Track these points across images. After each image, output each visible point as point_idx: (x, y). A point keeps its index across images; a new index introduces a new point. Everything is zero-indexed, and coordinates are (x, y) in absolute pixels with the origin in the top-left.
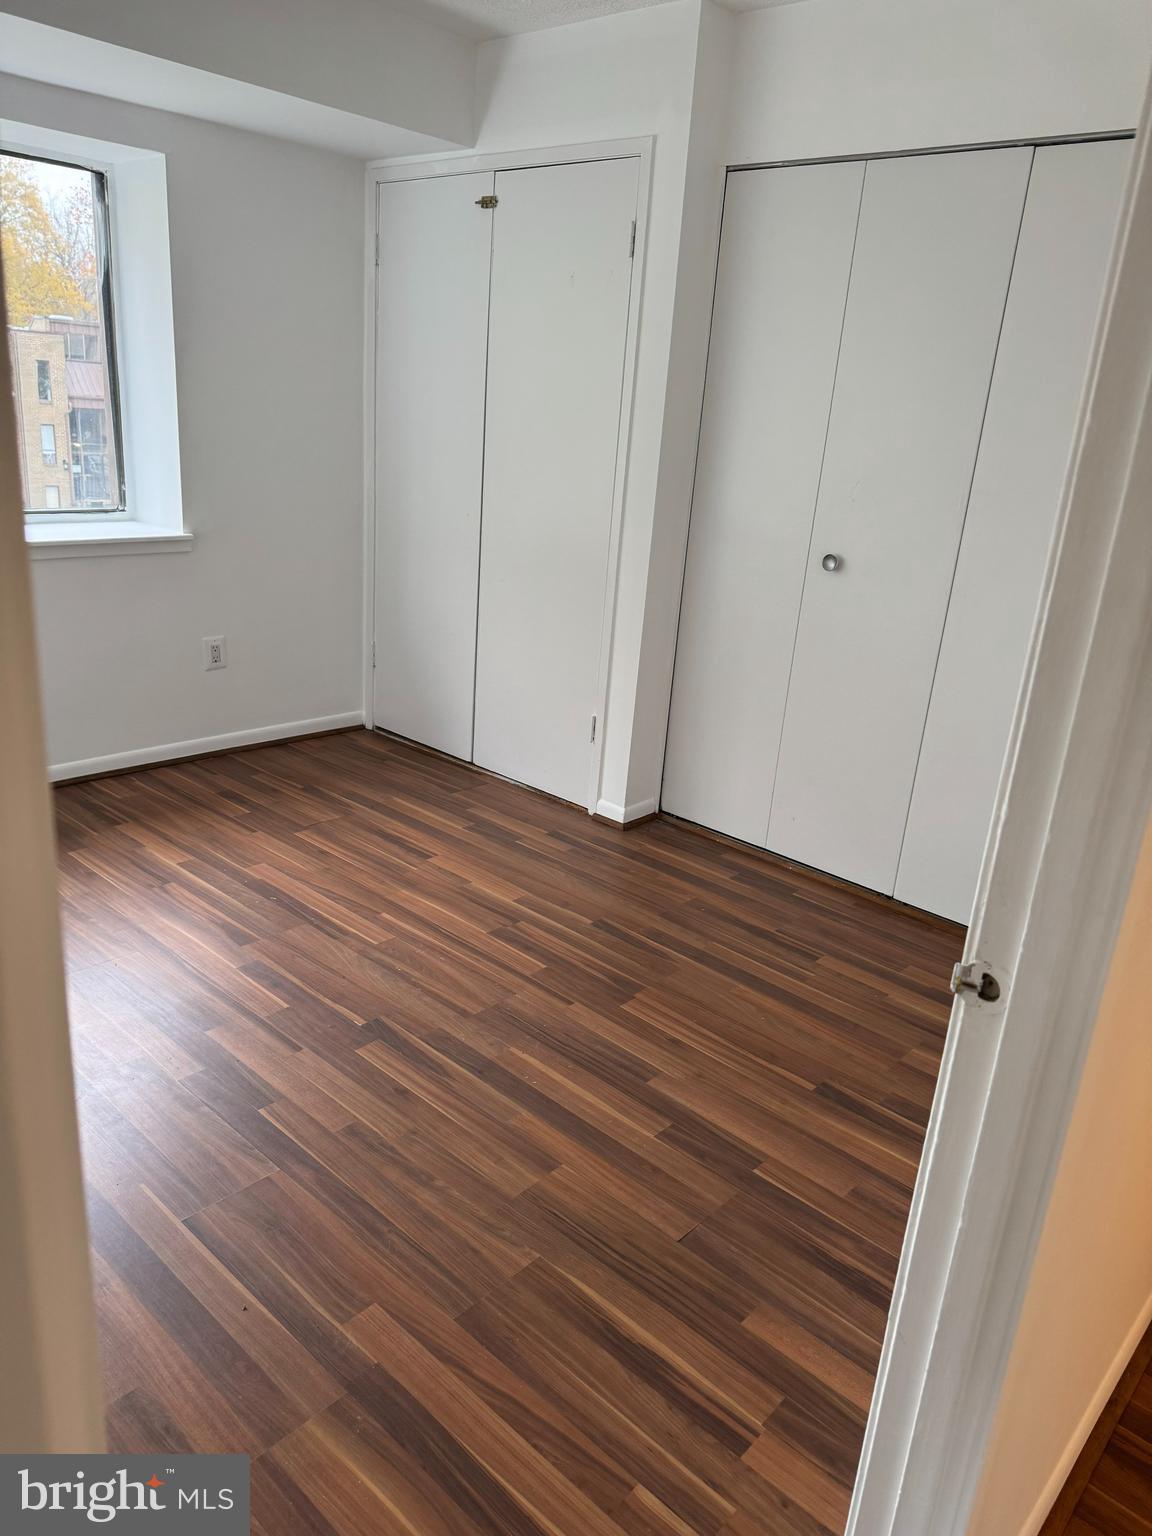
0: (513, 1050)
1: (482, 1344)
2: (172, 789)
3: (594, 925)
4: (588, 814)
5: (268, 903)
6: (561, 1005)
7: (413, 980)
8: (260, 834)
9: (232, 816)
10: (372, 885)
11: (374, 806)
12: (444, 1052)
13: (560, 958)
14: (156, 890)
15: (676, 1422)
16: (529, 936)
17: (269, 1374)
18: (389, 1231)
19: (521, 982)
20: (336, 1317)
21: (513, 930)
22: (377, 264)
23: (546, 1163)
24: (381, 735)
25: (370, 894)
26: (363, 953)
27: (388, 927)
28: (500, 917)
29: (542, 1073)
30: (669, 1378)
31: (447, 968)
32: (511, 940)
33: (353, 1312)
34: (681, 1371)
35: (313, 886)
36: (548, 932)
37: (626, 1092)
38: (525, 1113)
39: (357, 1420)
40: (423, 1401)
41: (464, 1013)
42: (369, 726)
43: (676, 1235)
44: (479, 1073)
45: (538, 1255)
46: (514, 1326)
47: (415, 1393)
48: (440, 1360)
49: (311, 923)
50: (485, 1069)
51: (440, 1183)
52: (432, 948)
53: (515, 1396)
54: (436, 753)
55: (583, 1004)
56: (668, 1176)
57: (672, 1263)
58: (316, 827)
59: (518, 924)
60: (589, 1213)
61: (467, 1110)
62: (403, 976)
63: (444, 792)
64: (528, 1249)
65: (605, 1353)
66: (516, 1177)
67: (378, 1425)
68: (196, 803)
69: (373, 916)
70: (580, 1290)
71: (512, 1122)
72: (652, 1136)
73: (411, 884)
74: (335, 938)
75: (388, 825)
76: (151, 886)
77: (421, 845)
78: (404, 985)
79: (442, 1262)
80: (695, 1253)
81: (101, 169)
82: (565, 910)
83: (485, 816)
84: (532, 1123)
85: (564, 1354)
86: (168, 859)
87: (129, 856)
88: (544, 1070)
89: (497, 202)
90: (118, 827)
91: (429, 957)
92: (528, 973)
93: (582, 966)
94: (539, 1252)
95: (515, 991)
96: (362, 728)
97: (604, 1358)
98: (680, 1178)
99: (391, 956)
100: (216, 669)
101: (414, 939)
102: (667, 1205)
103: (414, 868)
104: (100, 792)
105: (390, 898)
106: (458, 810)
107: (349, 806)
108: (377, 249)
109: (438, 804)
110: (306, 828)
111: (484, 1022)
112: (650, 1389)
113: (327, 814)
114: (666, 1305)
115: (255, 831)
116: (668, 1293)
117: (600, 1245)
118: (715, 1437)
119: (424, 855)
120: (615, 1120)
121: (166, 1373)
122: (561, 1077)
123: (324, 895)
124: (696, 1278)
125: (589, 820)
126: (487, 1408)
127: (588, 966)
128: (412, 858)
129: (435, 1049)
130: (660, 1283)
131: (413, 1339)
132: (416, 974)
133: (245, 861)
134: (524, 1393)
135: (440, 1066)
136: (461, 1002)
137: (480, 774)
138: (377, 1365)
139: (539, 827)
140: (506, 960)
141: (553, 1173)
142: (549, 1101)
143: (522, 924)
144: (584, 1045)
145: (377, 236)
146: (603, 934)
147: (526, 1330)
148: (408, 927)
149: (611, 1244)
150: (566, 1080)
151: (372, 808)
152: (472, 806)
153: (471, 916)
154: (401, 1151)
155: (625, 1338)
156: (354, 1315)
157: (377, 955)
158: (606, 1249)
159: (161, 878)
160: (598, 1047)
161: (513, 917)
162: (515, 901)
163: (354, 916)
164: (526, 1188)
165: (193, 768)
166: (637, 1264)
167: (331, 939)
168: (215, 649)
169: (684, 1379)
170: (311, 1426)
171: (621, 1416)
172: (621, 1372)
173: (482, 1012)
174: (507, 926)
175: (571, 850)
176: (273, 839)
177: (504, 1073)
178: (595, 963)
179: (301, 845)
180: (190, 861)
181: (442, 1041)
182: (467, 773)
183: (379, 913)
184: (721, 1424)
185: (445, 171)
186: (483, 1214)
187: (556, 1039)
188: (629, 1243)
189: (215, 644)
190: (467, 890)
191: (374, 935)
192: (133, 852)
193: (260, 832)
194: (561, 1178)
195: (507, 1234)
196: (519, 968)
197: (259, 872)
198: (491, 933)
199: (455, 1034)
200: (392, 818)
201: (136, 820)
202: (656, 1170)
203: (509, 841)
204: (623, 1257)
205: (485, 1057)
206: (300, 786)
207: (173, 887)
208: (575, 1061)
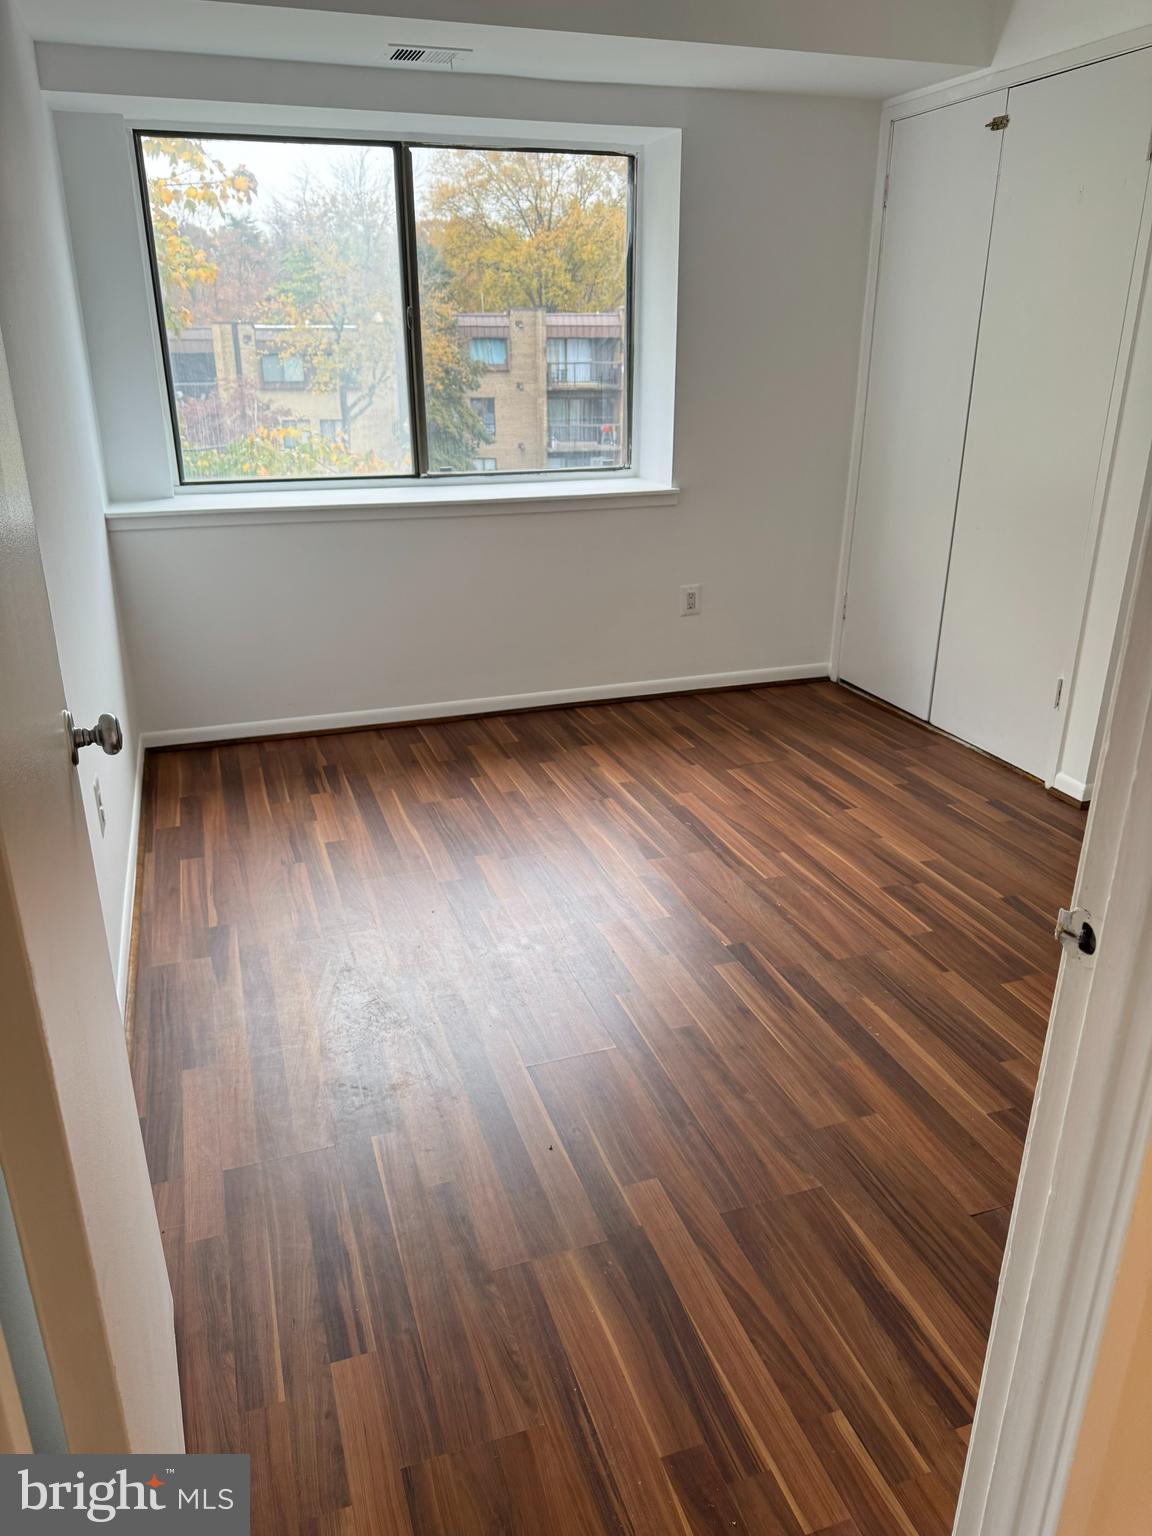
0: (866, 1000)
1: (739, 1242)
2: (637, 720)
3: (1005, 900)
4: (1044, 787)
5: (682, 827)
6: (933, 969)
7: (789, 916)
8: (697, 767)
9: (678, 748)
10: (781, 825)
11: (811, 754)
12: (796, 987)
13: (951, 925)
14: (597, 802)
15: (900, 1374)
16: (923, 896)
17: (552, 1204)
18: (691, 1124)
19: (899, 939)
20: (620, 1179)
21: (910, 890)
22: (885, 206)
23: (860, 1107)
24: (844, 688)
25: (776, 833)
26: (751, 885)
27: (784, 865)
28: (901, 876)
29: (889, 1028)
30: (909, 1332)
31: (827, 913)
32: (906, 900)
33: (635, 1178)
34: (923, 1330)
35: (726, 819)
36: (948, 899)
37: (974, 1066)
38: (857, 1060)
39: (608, 1264)
40: (668, 1268)
41: (828, 956)
42: (834, 679)
43: (971, 1209)
44: (824, 1014)
45: (820, 1185)
46: (772, 1237)
47: (664, 1261)
48: (697, 1244)
49: (714, 850)
50: (830, 1010)
51: (751, 1096)
52: (818, 891)
53: (752, 1296)
54: (894, 710)
55: (958, 973)
56: (986, 1154)
57: (956, 1233)
58: (748, 767)
59: (917, 885)
60: (886, 1164)
61: (800, 1042)
62: (781, 911)
63: (889, 748)
64: (812, 1177)
65: (853, 1290)
66: (824, 1111)
67: (625, 1276)
68: (653, 735)
69: (772, 853)
70: (851, 1229)
71: (840, 1063)
72: (984, 1113)
73: (819, 831)
74: (730, 867)
75: (819, 774)
76: (593, 799)
77: (845, 797)
78: (778, 919)
79: (728, 1163)
80: (987, 1231)
81: (632, 153)
82: (977, 881)
83: (924, 776)
84: (860, 1069)
85: (812, 1277)
86: (613, 777)
87: (584, 771)
88: (891, 1026)
89: (1008, 121)
90: (584, 748)
91: (812, 899)
92: (909, 934)
93: (973, 937)
94: (821, 1181)
95: (889, 947)
96: (826, 680)
97: (850, 1293)
98: (999, 1159)
99: (776, 892)
100: (692, 614)
101: (804, 881)
102: (972, 1179)
103: (828, 815)
104: (581, 717)
105: (794, 839)
106: (894, 766)
107: (787, 752)
108: (886, 191)
109: (878, 759)
110: (739, 767)
111: (845, 968)
112: (886, 1336)
113: (760, 755)
114: (934, 1269)
115: (693, 764)
116: (941, 1259)
117: (887, 1195)
118: (937, 1401)
119: (842, 805)
120: (949, 1088)
121: (476, 1177)
122: (908, 1037)
123: (735, 829)
124: (976, 1254)
125: (1045, 794)
126: (723, 1296)
127: (981, 939)
128: (831, 808)
129: (788, 981)
130: (937, 1249)
131: (678, 1216)
132: (794, 912)
133: (678, 789)
134: (761, 1296)
135: (788, 998)
136: (829, 945)
137: (936, 734)
138: (641, 1227)
139: (980, 794)
140: (889, 916)
141: (864, 1119)
142: (885, 1055)
143: (922, 886)
144: (945, 1013)
145: (887, 177)
146: (1012, 912)
147: (784, 1244)
148: (802, 869)
149: (898, 1197)
150: (912, 1041)
151: (808, 756)
152: (914, 765)
153: (870, 871)
154: (726, 1061)
155: (879, 1284)
156: (635, 1182)
157: (763, 888)
158: (891, 1200)
159: (604, 792)
160: (960, 1018)
161: (913, 876)
162: (923, 863)
163: (754, 850)
164: (831, 1123)
165: (661, 705)
166: (918, 1223)
167: (726, 867)
168: (691, 596)
169: (925, 1339)
170: (570, 1256)
171: (847, 1348)
172: (862, 1310)
173: (847, 959)
174: (904, 883)
175: (1010, 822)
176: (707, 774)
177: (849, 1018)
178: (987, 936)
179: (731, 783)
180: (630, 782)
181: (797, 976)
182: (920, 732)
183: (778, 852)
184: (949, 1393)
185: (958, 96)
186: (781, 1134)
187: (917, 1002)
188: (918, 1202)
189: (691, 591)
190: (876, 845)
191: (768, 870)
192: (590, 771)
193: (698, 766)
194: (869, 1124)
195: (797, 1157)
196: (902, 927)
197: (686, 800)
198: (884, 889)
199: (811, 973)
200: (824, 766)
201: (600, 743)
202: (975, 1145)
203: (940, 802)
204: (906, 1212)
205: (833, 999)
206: (747, 729)
207: (611, 803)
208: (930, 1027)
